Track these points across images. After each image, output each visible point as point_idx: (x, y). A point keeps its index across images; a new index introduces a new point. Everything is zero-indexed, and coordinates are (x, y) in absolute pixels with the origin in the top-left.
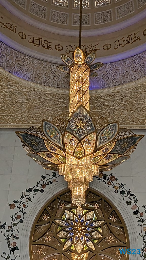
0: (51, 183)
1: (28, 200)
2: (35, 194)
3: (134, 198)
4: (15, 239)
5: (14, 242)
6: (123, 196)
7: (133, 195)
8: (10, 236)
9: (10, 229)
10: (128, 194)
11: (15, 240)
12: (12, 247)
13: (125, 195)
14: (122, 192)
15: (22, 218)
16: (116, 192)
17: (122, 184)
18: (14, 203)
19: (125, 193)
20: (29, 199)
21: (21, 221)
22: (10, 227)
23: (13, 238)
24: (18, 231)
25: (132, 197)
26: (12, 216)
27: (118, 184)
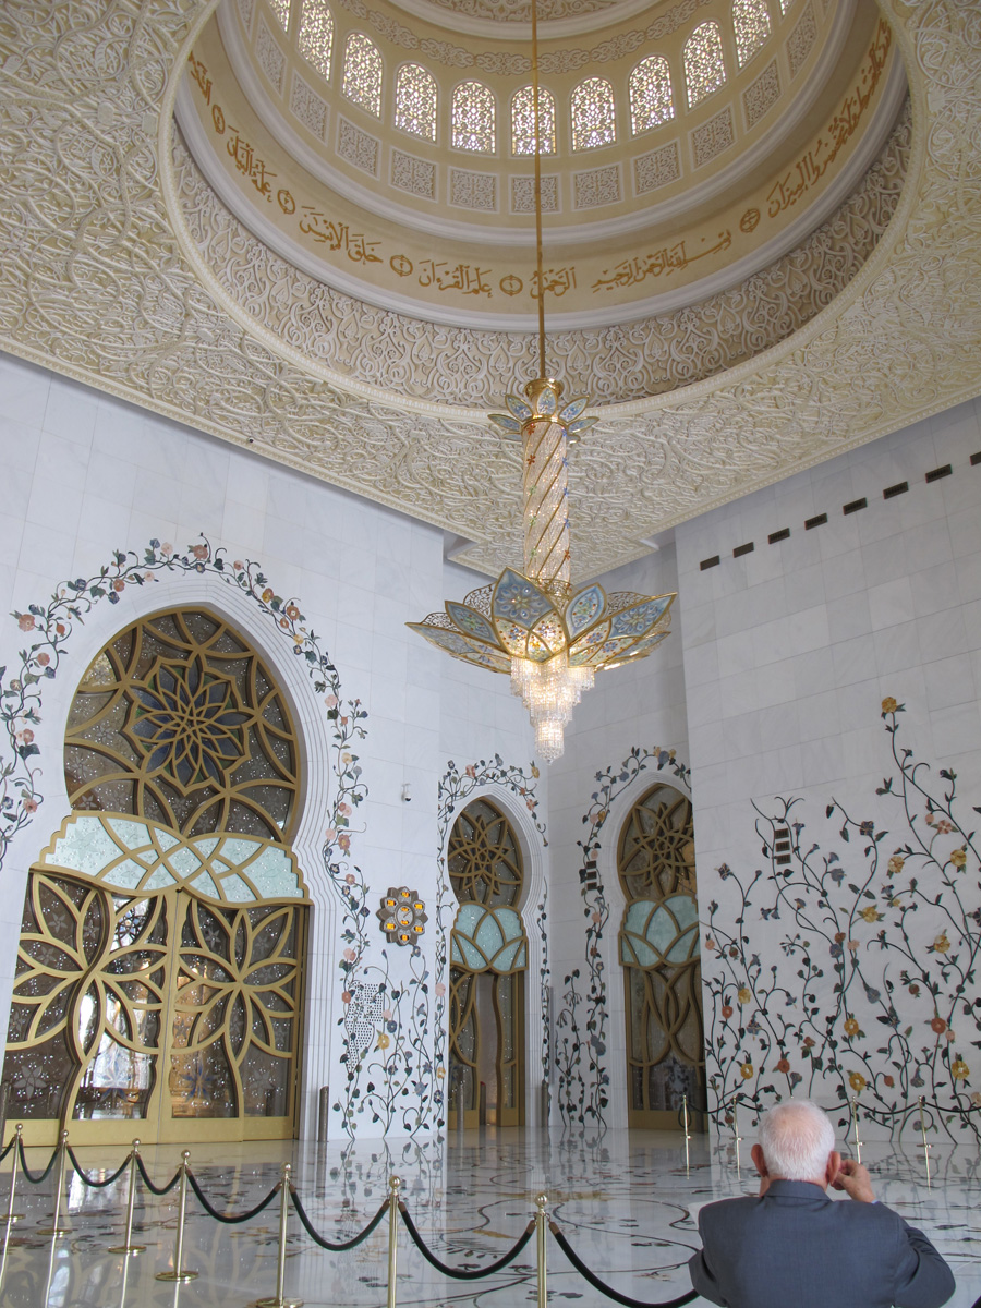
0: (140, 581)
1: (73, 615)
2: (92, 600)
3: (335, 677)
4: (29, 720)
5: (27, 731)
6: (310, 664)
7: (331, 668)
8: (17, 712)
9: (17, 689)
10: (321, 664)
11: (30, 725)
12: (20, 742)
13: (316, 664)
14: (310, 656)
15: (52, 664)
16: (297, 650)
17: (312, 635)
18: (29, 613)
19: (316, 660)
20: (76, 612)
21: (51, 673)
22: (16, 685)
23: (27, 716)
24: (39, 700)
25: (330, 673)
26: (25, 653)
27: (302, 629)
